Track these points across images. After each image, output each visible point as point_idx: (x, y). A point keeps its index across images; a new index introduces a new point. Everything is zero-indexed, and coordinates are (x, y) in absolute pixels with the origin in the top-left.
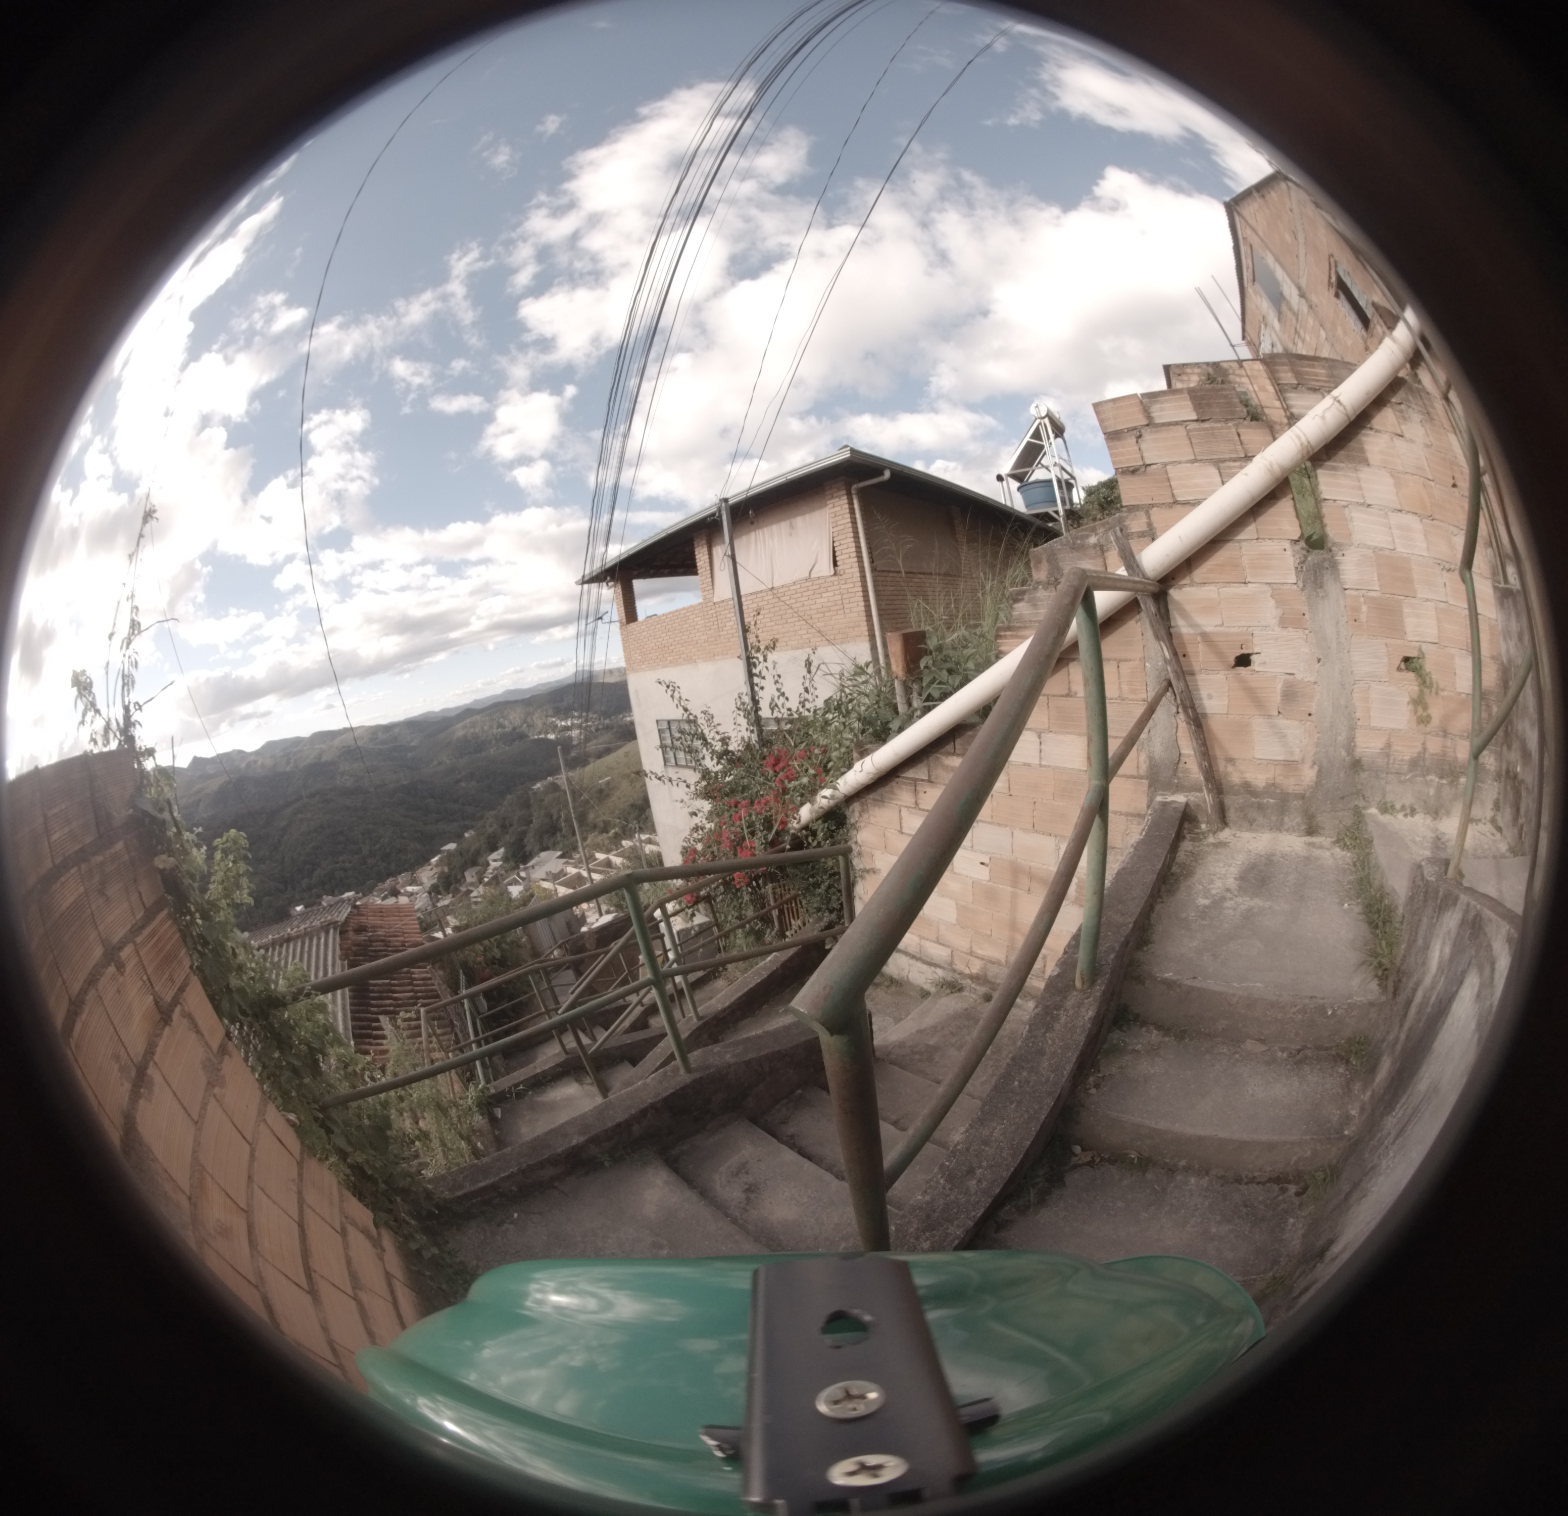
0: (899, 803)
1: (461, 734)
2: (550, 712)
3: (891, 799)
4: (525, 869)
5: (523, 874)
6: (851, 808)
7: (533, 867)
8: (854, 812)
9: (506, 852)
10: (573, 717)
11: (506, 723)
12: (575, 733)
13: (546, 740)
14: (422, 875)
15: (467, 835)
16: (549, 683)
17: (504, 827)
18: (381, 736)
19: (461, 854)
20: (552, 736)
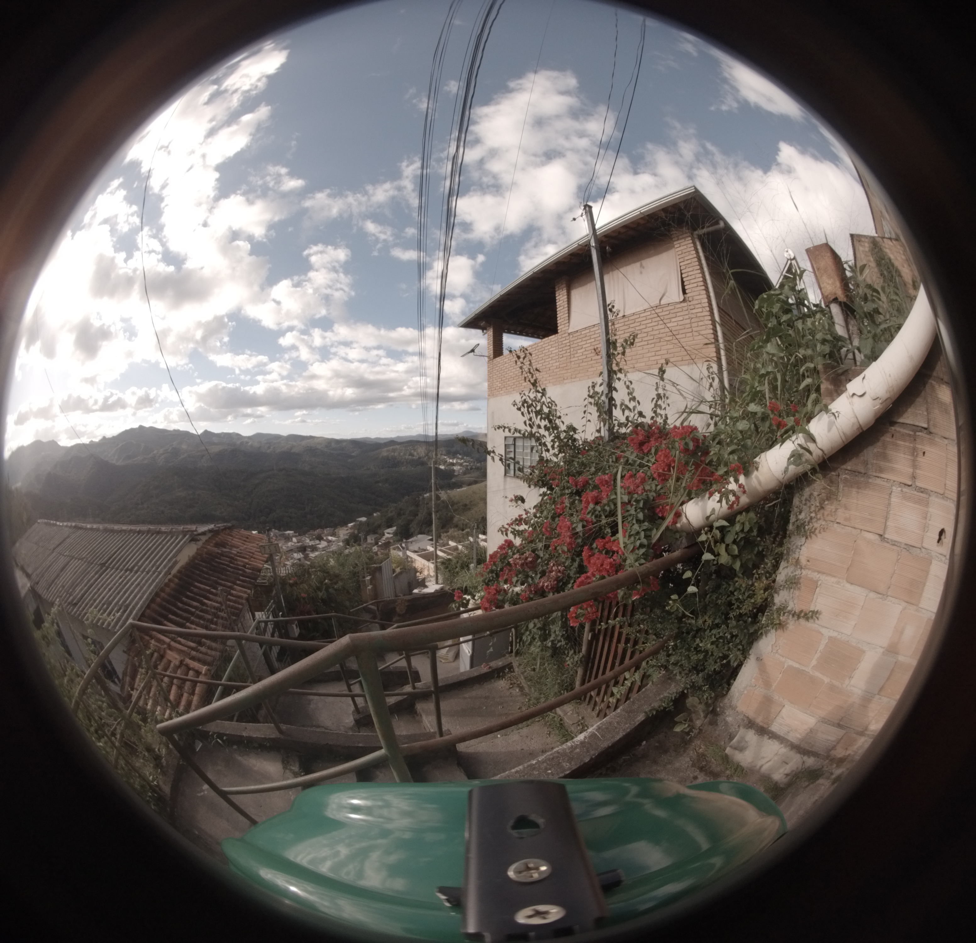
1: (384, 454)
2: (444, 452)
4: (406, 542)
5: (403, 545)
7: (412, 542)
9: (397, 530)
10: (459, 458)
11: (415, 454)
12: (456, 468)
13: (439, 469)
14: (340, 532)
15: (375, 515)
16: (447, 435)
17: (399, 515)
18: (333, 445)
19: (368, 525)
20: (442, 467)
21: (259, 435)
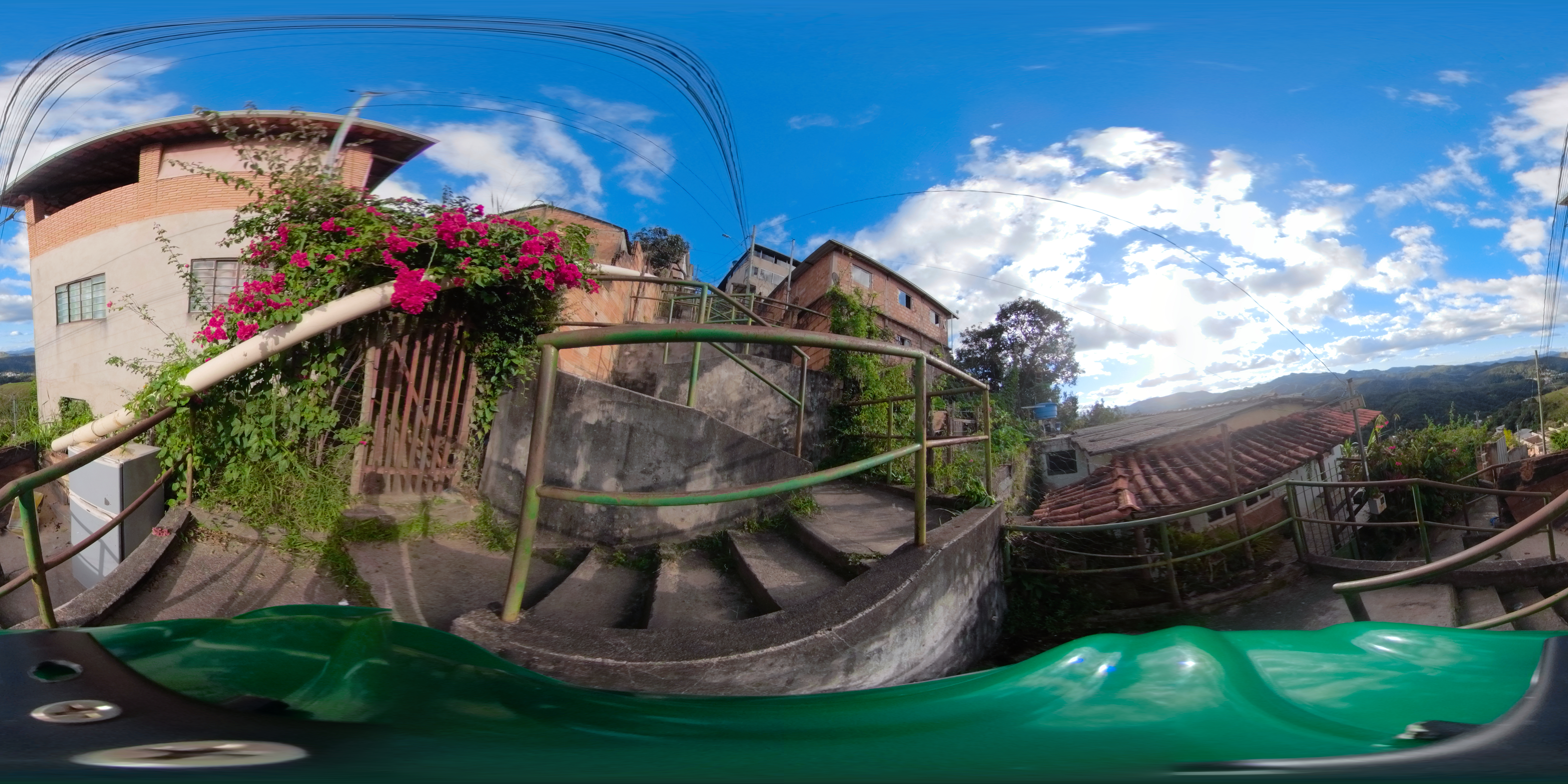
10: (1546, 371)
11: (1514, 371)
13: (1533, 380)
18: (1453, 370)
21: (1393, 370)
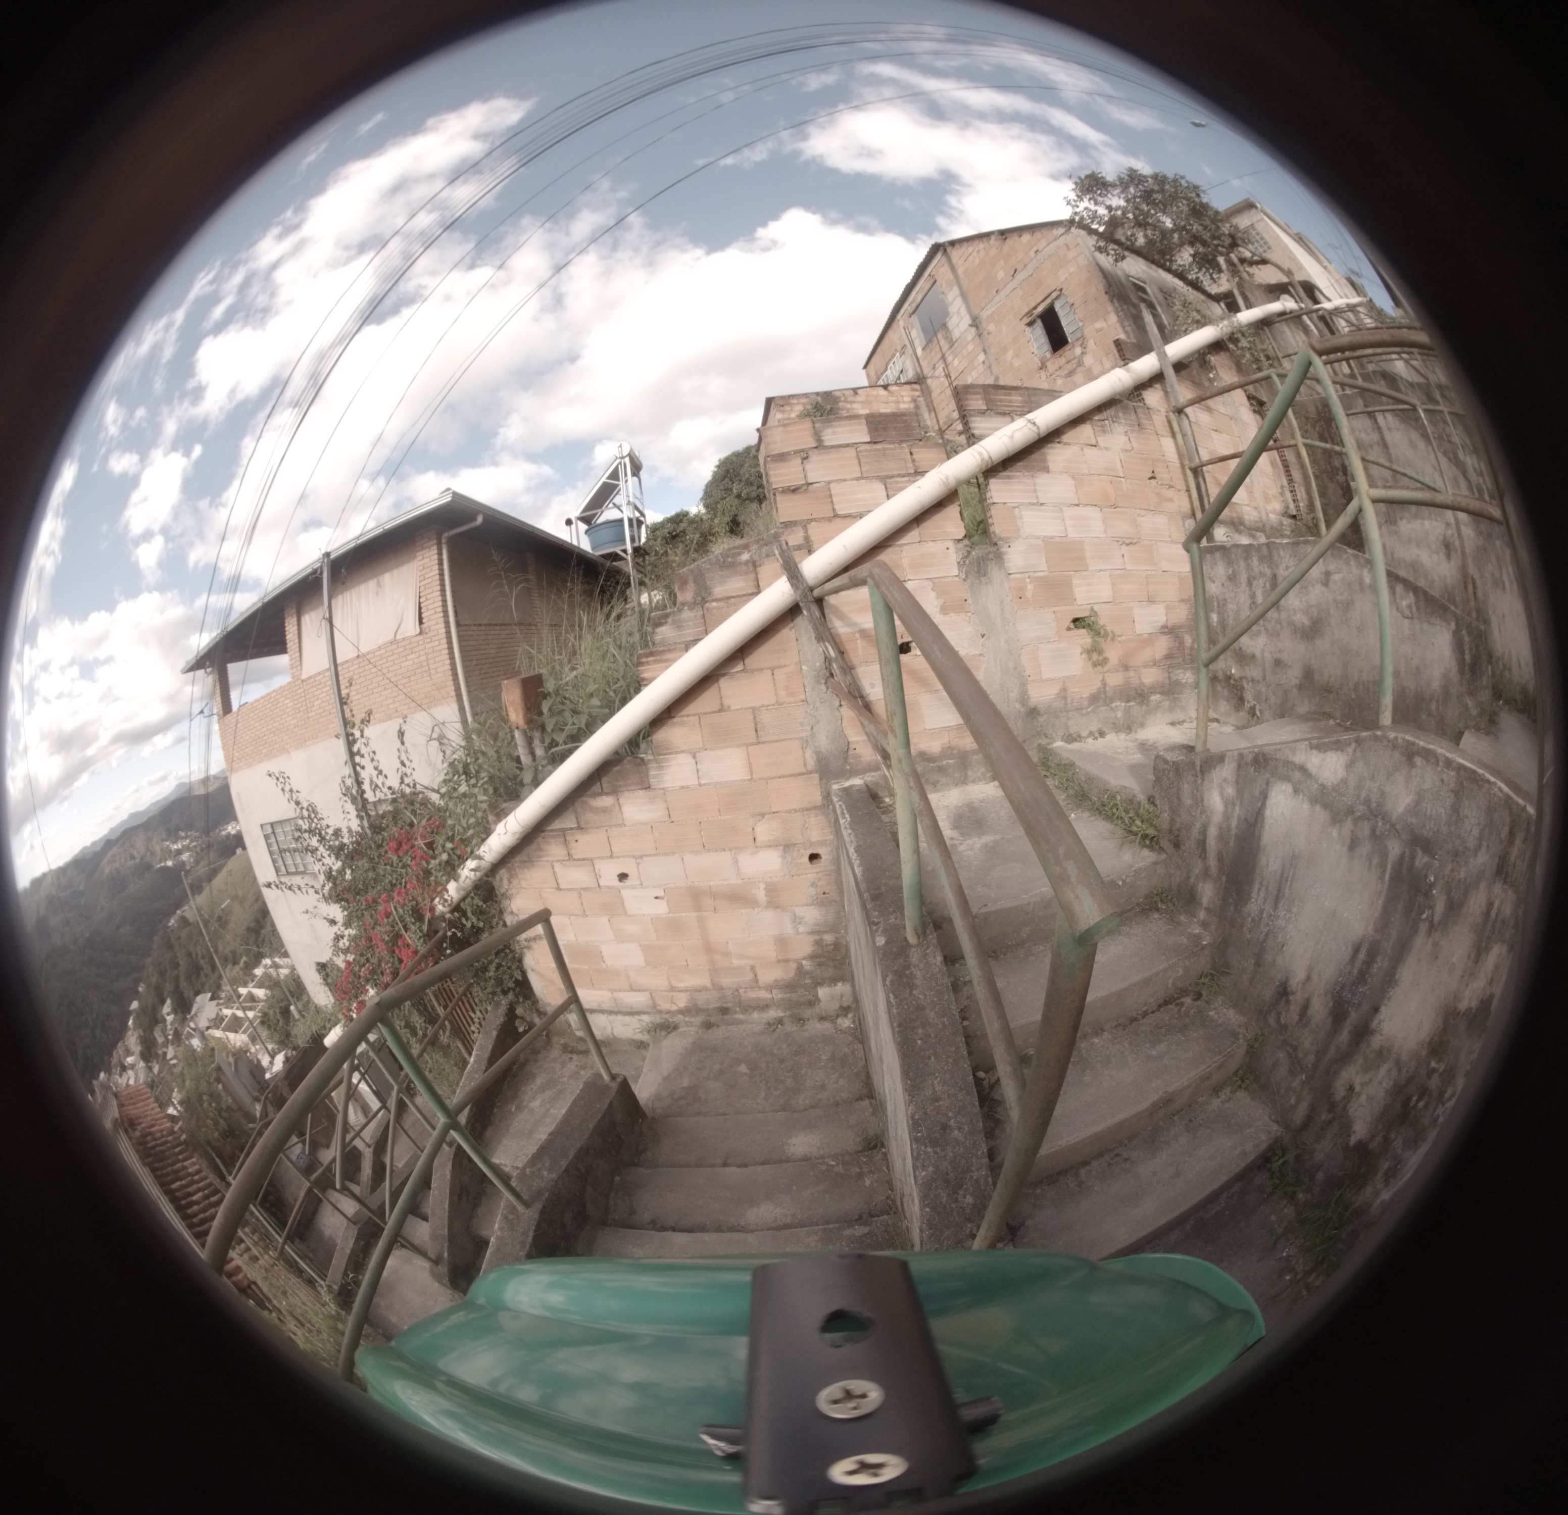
0: (550, 859)
1: (107, 870)
2: (164, 836)
3: (540, 857)
4: (192, 1019)
5: (192, 1025)
6: (498, 877)
7: (196, 1014)
8: (502, 881)
9: (172, 1003)
10: (182, 838)
11: (135, 853)
12: (185, 857)
13: (166, 868)
14: (130, 1042)
15: (140, 989)
16: (158, 801)
17: (162, 974)
18: (61, 880)
19: (144, 1012)
20: (170, 863)
